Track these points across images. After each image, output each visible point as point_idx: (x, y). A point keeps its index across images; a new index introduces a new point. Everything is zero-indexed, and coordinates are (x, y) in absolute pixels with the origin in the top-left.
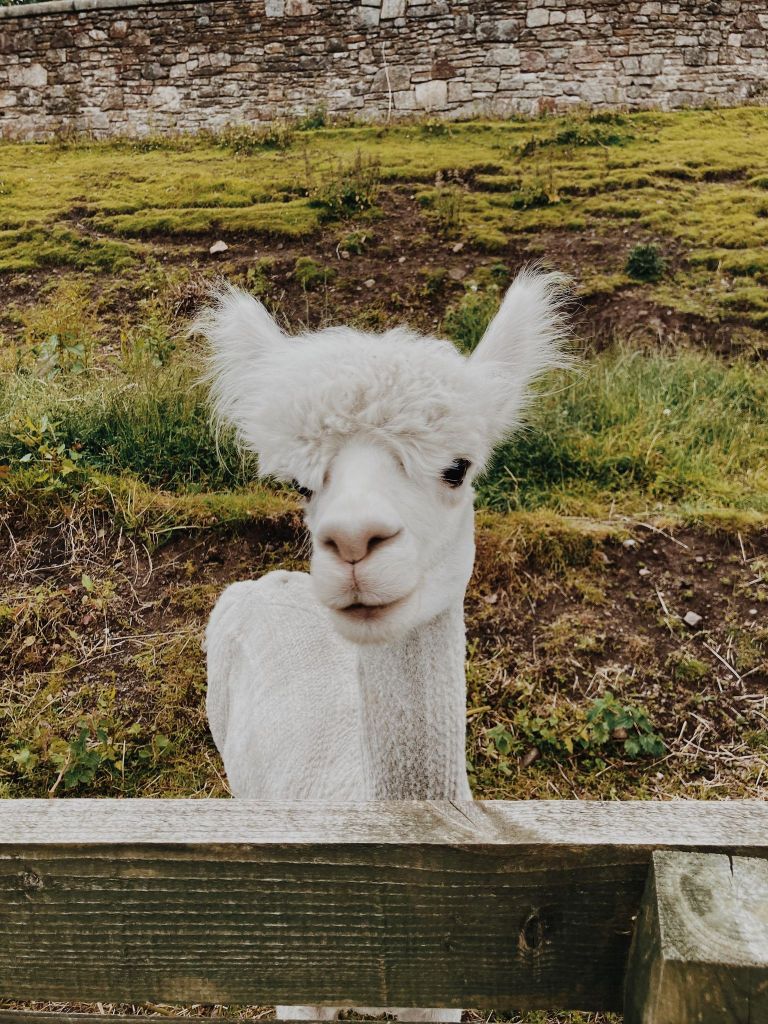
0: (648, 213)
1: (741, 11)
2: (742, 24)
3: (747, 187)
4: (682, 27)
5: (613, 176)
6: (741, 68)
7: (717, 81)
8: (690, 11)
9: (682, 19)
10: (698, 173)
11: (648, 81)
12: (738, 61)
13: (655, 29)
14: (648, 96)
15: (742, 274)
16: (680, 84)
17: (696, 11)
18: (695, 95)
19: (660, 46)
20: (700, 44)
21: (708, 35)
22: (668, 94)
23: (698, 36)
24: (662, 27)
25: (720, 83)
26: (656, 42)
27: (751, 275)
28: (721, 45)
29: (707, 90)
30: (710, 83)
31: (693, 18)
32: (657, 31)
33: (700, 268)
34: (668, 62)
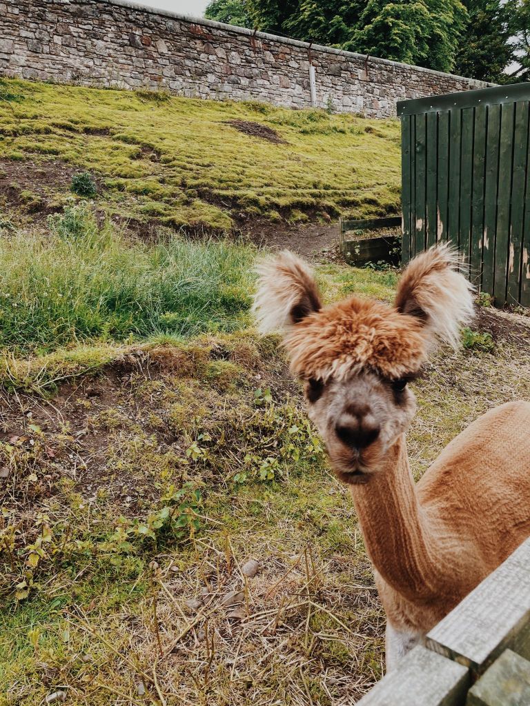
0: (63, 152)
1: (58, 21)
2: (60, 30)
3: (114, 140)
4: (22, 24)
5: (25, 124)
6: (64, 59)
7: (51, 65)
8: (27, 14)
9: (22, 19)
10: (80, 127)
11: (6, 57)
12: (62, 54)
13: (4, 22)
14: (7, 67)
15: (141, 194)
16: (27, 63)
17: (30, 15)
18: (40, 73)
19: (10, 34)
20: (36, 38)
21: (40, 33)
22: (21, 68)
23: (35, 32)
24: (9, 22)
25: (53, 67)
26: (6, 31)
27: (147, 195)
28: (50, 41)
29: (46, 70)
30: (47, 66)
31: (29, 20)
32: (7, 24)
33: (114, 189)
34: (17, 46)
